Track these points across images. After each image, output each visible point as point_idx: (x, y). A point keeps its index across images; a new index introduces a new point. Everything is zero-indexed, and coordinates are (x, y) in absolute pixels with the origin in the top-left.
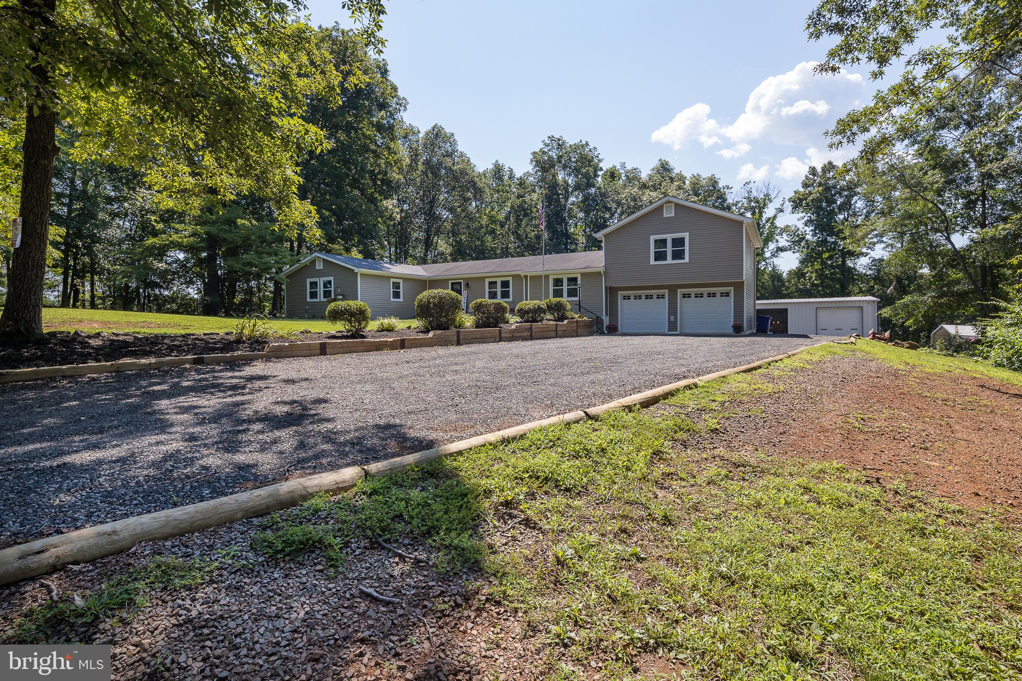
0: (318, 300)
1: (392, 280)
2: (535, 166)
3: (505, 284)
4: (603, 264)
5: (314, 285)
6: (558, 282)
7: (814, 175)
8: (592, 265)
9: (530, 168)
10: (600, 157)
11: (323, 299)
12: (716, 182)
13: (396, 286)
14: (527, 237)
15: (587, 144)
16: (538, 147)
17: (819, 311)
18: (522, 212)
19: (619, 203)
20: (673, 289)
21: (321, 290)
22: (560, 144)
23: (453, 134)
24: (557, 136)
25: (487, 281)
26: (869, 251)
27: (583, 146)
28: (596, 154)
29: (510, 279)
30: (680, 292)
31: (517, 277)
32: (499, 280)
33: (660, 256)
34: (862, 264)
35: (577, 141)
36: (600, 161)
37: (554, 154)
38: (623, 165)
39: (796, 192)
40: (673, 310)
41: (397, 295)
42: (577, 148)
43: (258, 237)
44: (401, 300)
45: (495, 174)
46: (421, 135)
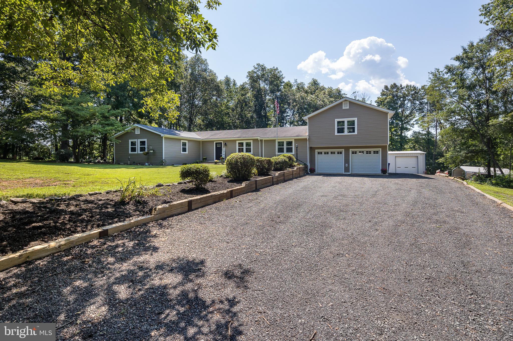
0: (136, 153)
1: (182, 141)
2: (250, 79)
3: (248, 144)
4: (307, 134)
5: (133, 144)
6: (281, 144)
7: (387, 90)
8: (301, 134)
9: (247, 80)
10: (283, 76)
11: (139, 152)
12: (340, 91)
13: (184, 144)
14: (245, 116)
15: (277, 69)
16: (251, 69)
17: (397, 158)
18: (243, 104)
19: (295, 100)
20: (347, 149)
21: (138, 146)
22: (263, 69)
23: (206, 60)
24: (261, 64)
25: (237, 142)
26: (411, 128)
27: (275, 70)
28: (281, 74)
29: (252, 141)
30: (351, 150)
31: (256, 141)
32: (244, 142)
33: (341, 130)
34: (409, 134)
35: (272, 67)
36: (283, 78)
37: (259, 73)
38: (296, 81)
39: (378, 98)
40: (347, 161)
41: (184, 150)
42: (271, 70)
43: (101, 114)
44: (187, 153)
45: (226, 83)
46: (188, 59)
